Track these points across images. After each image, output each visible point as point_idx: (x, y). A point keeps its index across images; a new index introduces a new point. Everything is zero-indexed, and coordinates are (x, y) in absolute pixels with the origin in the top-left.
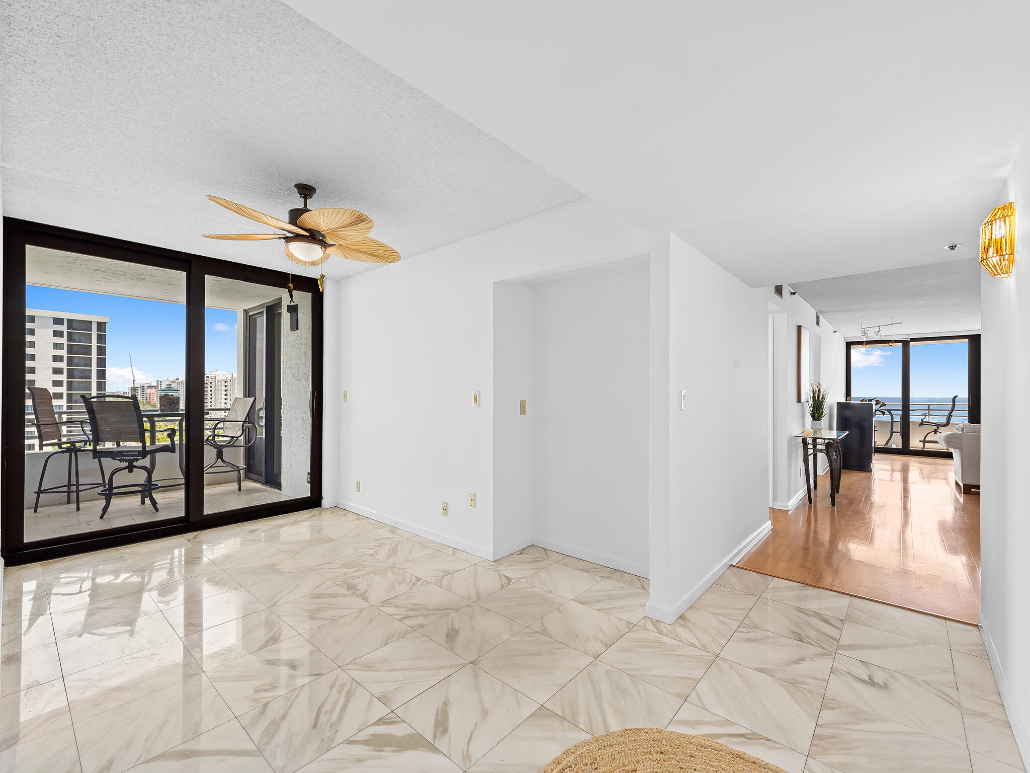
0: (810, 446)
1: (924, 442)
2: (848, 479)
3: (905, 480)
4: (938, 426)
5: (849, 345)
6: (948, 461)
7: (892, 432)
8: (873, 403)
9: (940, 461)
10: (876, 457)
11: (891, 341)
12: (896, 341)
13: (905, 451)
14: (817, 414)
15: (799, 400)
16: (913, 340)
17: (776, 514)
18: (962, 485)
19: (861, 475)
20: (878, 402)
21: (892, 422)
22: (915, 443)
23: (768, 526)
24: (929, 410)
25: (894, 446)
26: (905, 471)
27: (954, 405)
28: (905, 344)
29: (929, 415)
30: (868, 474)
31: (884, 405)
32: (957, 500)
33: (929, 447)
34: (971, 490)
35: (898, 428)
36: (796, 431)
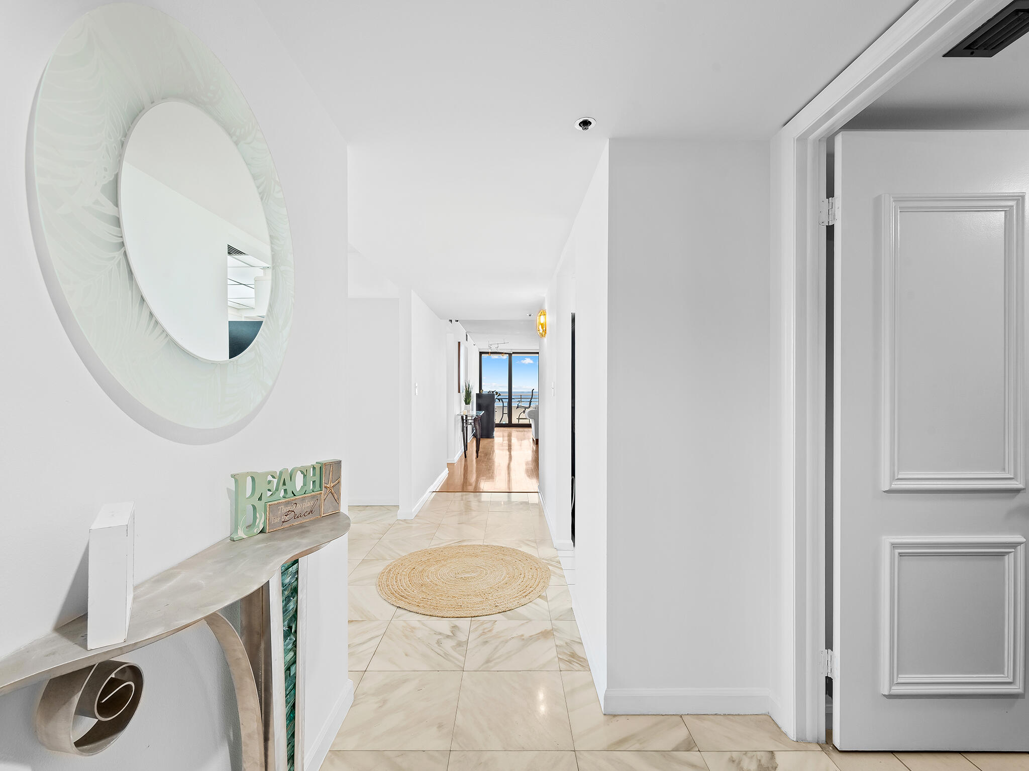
0: (465, 421)
1: (519, 419)
2: (484, 442)
3: (510, 441)
4: (526, 408)
5: (481, 353)
6: (529, 429)
7: (503, 414)
8: (494, 393)
9: (526, 429)
10: (496, 429)
11: (503, 353)
12: (505, 353)
13: (510, 425)
14: (467, 401)
15: (459, 392)
16: (514, 353)
17: (450, 465)
18: (535, 440)
19: (489, 440)
20: (497, 393)
21: (503, 406)
22: (515, 421)
23: (446, 471)
24: (521, 398)
25: (504, 423)
26: (510, 436)
27: (532, 396)
28: (510, 355)
29: (521, 401)
30: (493, 439)
31: (500, 395)
32: (533, 448)
33: (522, 422)
34: (537, 442)
35: (506, 411)
36: (458, 413)
